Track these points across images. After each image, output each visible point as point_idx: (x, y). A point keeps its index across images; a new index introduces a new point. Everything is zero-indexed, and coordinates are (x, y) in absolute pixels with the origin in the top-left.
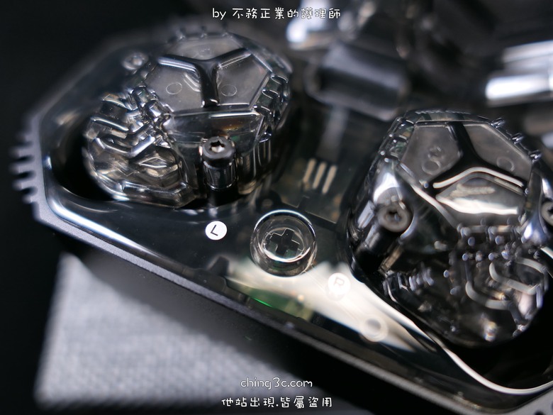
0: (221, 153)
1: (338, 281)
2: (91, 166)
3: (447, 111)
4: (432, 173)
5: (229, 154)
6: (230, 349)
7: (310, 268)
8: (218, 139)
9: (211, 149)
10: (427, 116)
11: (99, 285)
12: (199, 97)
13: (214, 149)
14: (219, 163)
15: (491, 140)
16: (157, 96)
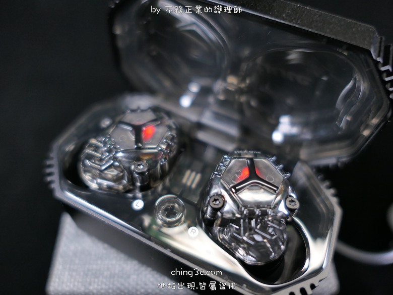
0: (142, 169)
1: (193, 230)
2: (82, 171)
3: (250, 152)
4: (236, 183)
5: (146, 169)
6: (149, 269)
7: (182, 224)
8: (141, 162)
9: (137, 167)
10: (240, 155)
11: (80, 232)
12: (134, 143)
13: (139, 167)
14: (141, 174)
15: (267, 167)
16: (115, 142)
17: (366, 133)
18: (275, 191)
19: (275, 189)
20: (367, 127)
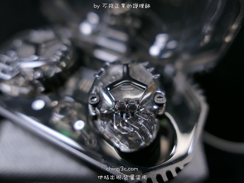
1: (80, 124)
17: (228, 39)
18: (144, 89)
19: (145, 87)
20: (227, 33)
